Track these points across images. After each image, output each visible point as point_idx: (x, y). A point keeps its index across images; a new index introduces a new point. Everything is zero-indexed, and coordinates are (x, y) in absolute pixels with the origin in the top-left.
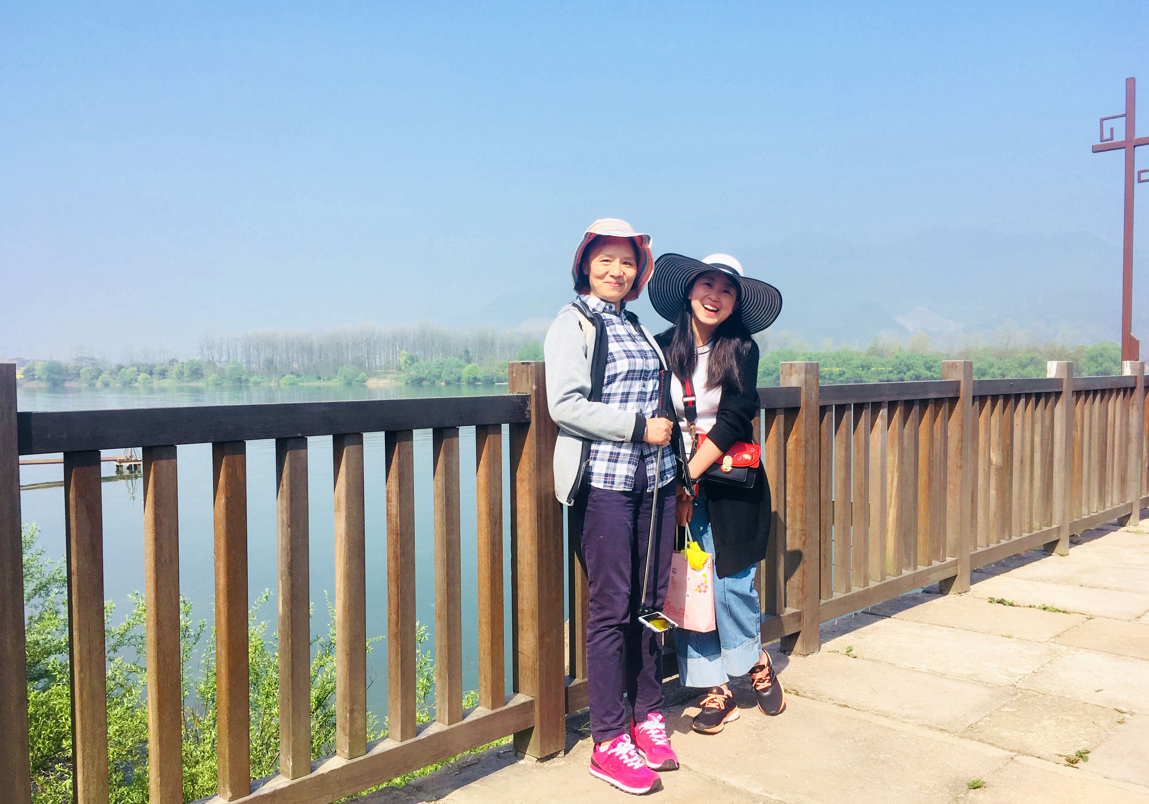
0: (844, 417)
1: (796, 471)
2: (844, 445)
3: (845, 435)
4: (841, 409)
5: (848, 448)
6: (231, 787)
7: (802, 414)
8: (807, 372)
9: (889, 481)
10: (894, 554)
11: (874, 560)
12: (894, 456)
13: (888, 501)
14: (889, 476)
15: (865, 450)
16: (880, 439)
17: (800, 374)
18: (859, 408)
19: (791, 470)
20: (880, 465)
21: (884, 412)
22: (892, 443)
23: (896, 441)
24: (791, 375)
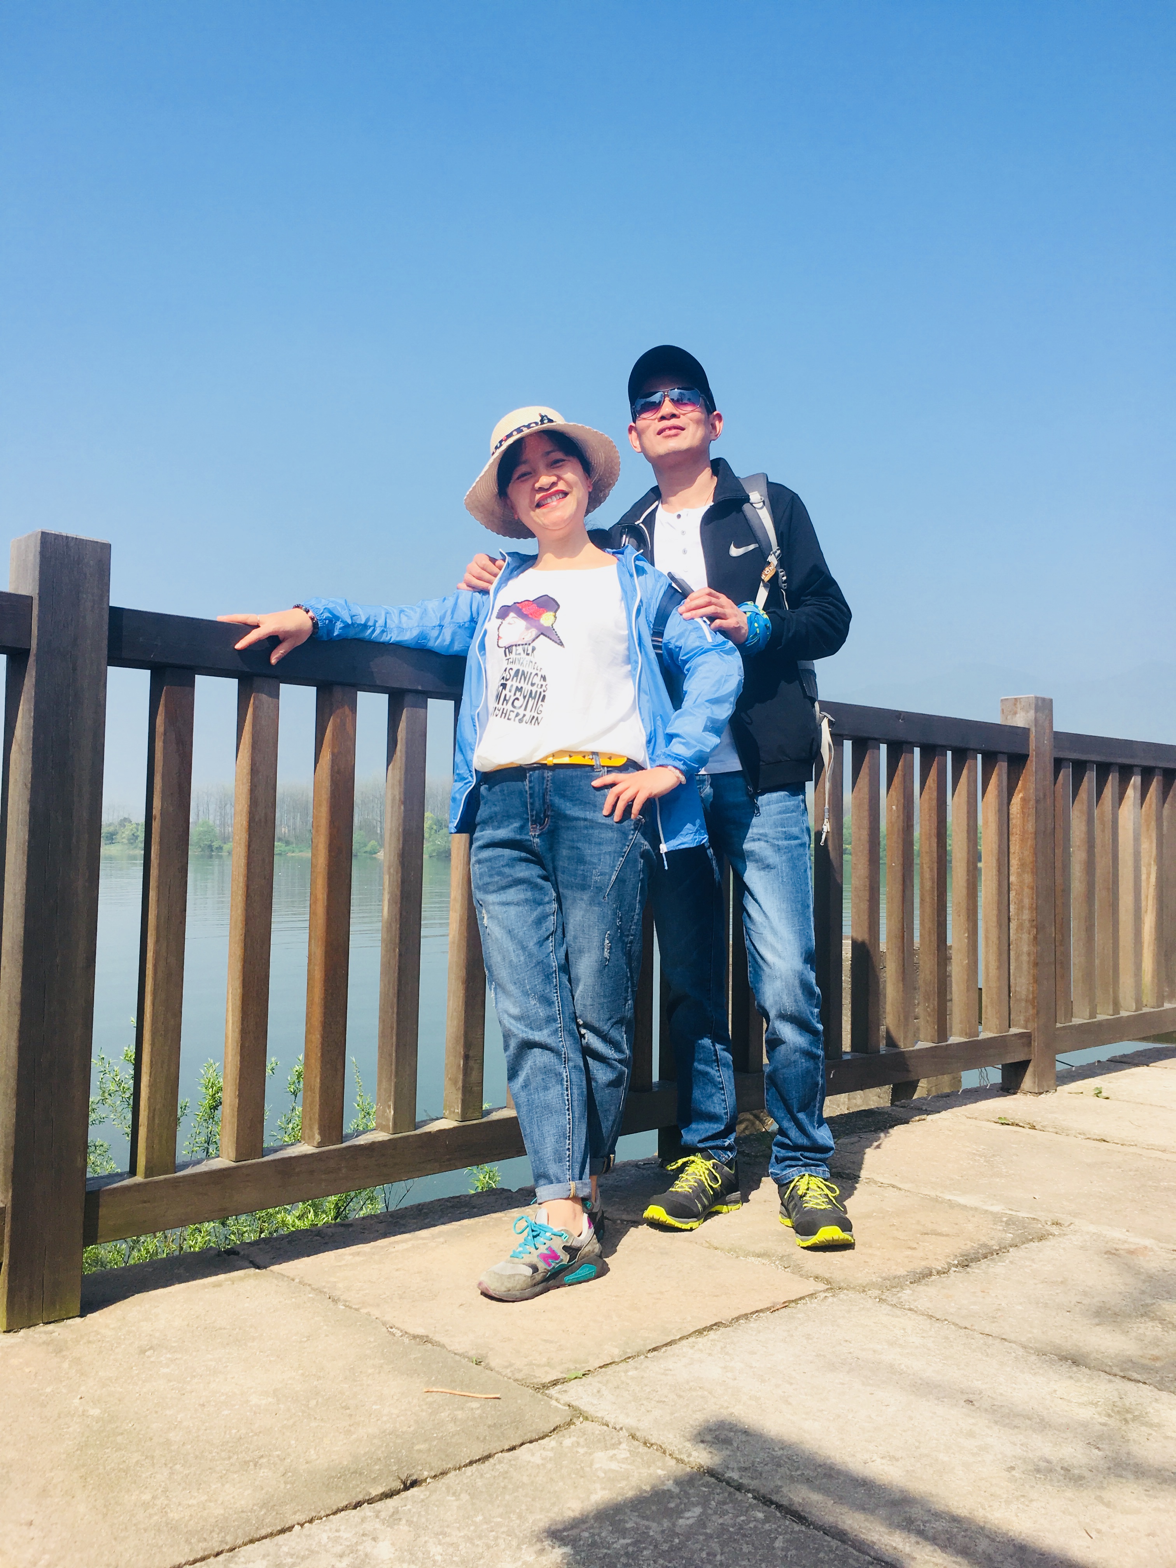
0: (1085, 779)
1: (1023, 840)
2: (1085, 818)
3: (1086, 802)
4: (1080, 768)
5: (1090, 821)
6: (320, 1129)
7: (1031, 765)
8: (1037, 709)
9: (1144, 877)
10: (1153, 977)
11: (1126, 981)
12: (1151, 843)
13: (1143, 904)
14: (1144, 870)
15: (1113, 828)
16: (1132, 817)
17: (1028, 712)
18: (1104, 770)
19: (1016, 841)
20: (1132, 851)
21: (1136, 780)
22: (1148, 826)
23: (1153, 824)
24: (1015, 713)
